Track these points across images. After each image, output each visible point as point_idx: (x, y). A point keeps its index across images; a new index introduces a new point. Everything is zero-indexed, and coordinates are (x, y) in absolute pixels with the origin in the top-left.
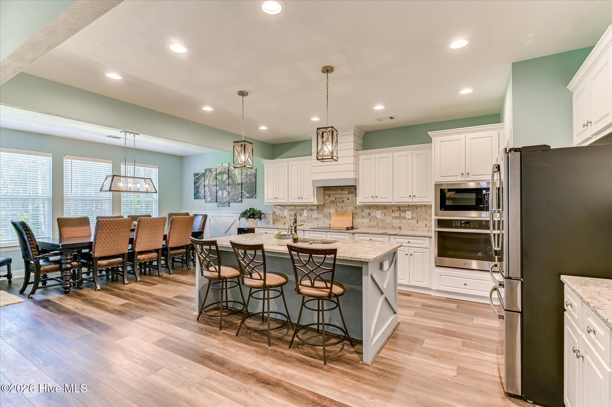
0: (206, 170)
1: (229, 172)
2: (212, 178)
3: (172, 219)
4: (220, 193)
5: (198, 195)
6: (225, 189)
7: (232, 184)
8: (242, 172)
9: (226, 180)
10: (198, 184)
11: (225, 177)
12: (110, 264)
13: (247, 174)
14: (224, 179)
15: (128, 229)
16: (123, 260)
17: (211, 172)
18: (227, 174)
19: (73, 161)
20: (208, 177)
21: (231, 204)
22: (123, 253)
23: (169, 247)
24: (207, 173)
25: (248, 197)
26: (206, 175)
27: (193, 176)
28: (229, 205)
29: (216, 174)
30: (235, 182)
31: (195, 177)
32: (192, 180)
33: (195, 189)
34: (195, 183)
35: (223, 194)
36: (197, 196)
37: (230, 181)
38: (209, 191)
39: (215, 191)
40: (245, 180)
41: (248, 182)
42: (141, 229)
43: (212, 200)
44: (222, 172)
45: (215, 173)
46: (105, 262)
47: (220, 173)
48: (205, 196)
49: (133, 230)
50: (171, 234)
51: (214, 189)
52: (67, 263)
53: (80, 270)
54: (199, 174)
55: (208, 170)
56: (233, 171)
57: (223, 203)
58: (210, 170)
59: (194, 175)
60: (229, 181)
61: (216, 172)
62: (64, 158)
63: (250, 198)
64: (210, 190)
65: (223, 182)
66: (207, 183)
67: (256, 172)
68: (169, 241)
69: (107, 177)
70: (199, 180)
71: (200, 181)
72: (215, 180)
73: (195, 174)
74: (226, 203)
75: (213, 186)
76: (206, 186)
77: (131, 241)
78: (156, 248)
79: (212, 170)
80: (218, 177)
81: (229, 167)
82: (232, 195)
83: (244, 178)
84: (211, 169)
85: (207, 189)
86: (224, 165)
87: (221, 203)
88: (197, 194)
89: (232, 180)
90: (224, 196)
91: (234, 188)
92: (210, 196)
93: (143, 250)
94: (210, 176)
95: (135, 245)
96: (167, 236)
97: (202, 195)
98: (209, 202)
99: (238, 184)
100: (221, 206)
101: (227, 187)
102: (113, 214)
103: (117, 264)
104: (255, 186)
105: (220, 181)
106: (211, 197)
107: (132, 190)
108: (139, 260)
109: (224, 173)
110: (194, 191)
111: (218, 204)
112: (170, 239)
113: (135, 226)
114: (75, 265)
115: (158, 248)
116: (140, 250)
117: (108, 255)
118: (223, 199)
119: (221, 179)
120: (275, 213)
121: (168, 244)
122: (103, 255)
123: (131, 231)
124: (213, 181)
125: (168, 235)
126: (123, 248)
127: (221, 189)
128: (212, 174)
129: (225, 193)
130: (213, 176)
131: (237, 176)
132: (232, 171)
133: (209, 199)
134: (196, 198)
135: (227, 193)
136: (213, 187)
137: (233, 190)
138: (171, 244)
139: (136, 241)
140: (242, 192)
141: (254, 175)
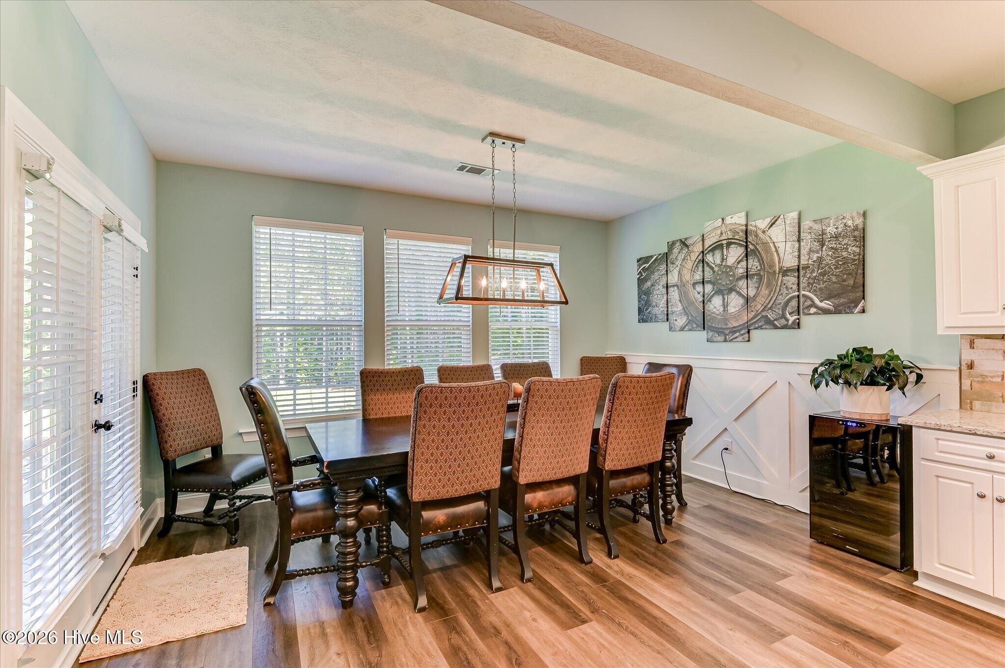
0: (671, 246)
1: (746, 238)
2: (689, 264)
3: (615, 385)
4: (716, 303)
5: (649, 313)
6: (731, 290)
7: (758, 275)
8: (799, 231)
9: (738, 263)
10: (649, 283)
11: (735, 254)
12: (454, 521)
13: (823, 234)
14: (731, 261)
15: (501, 403)
16: (489, 509)
17: (687, 246)
18: (741, 245)
19: (401, 241)
20: (678, 263)
21: (755, 334)
22: (487, 488)
23: (607, 468)
24: (676, 251)
25: (826, 312)
26: (672, 257)
27: (636, 264)
28: (749, 337)
29: (703, 252)
30: (772, 266)
31: (639, 266)
32: (632, 273)
33: (639, 297)
34: (641, 282)
35: (725, 306)
36: (644, 314)
37: (754, 264)
38: (680, 301)
39: (701, 299)
40: (815, 256)
41: (828, 260)
42: (534, 415)
43: (689, 322)
44: (724, 242)
45: (698, 248)
46: (439, 515)
47: (718, 247)
48: (667, 314)
49: (513, 408)
50: (611, 429)
51: (696, 295)
52: (347, 516)
53: (382, 531)
54: (652, 257)
55: (678, 244)
56: (764, 232)
57: (727, 332)
58: (684, 243)
59: (638, 261)
60: (750, 266)
61: (703, 244)
62: (385, 237)
63: (837, 311)
64: (684, 296)
65: (728, 270)
66: (673, 278)
67: (864, 223)
68: (605, 451)
69: (452, 264)
70: (653, 273)
71: (655, 276)
72: (700, 269)
73: (641, 259)
74: (739, 331)
75: (694, 284)
76: (673, 286)
77: (509, 453)
78: (573, 474)
79: (688, 242)
80: (709, 258)
81: (746, 225)
82: (759, 307)
83: (807, 249)
84: (686, 239)
85: (674, 294)
86: (728, 220)
87: (720, 331)
88: (647, 309)
89: (761, 261)
90: (732, 309)
91: (769, 285)
92: (686, 312)
93: (539, 479)
94: (684, 259)
95: (519, 463)
96: (601, 433)
97: (659, 309)
98: (682, 329)
99: (785, 272)
100: (722, 338)
101: (742, 283)
102: (474, 357)
103: (471, 522)
104: (860, 271)
105: (716, 269)
106: (686, 314)
107: (509, 296)
108: (528, 508)
109: (729, 244)
110: (639, 301)
111: (711, 334)
112: (610, 447)
113: (517, 395)
114: (371, 513)
115: (578, 472)
116: (531, 480)
117: (447, 496)
118: (725, 320)
119: (718, 261)
120: (971, 366)
121: (605, 459)
122: (434, 495)
123: (507, 412)
124: (693, 271)
125: (604, 433)
126: (486, 474)
127: (719, 292)
128: (689, 253)
129: (735, 303)
130: (694, 257)
131: (781, 246)
132: (760, 233)
133: (681, 321)
134: (642, 320)
135: (741, 301)
136: (694, 289)
137: (764, 291)
138: (613, 460)
139: (521, 451)
140: (798, 296)
141: (856, 233)
